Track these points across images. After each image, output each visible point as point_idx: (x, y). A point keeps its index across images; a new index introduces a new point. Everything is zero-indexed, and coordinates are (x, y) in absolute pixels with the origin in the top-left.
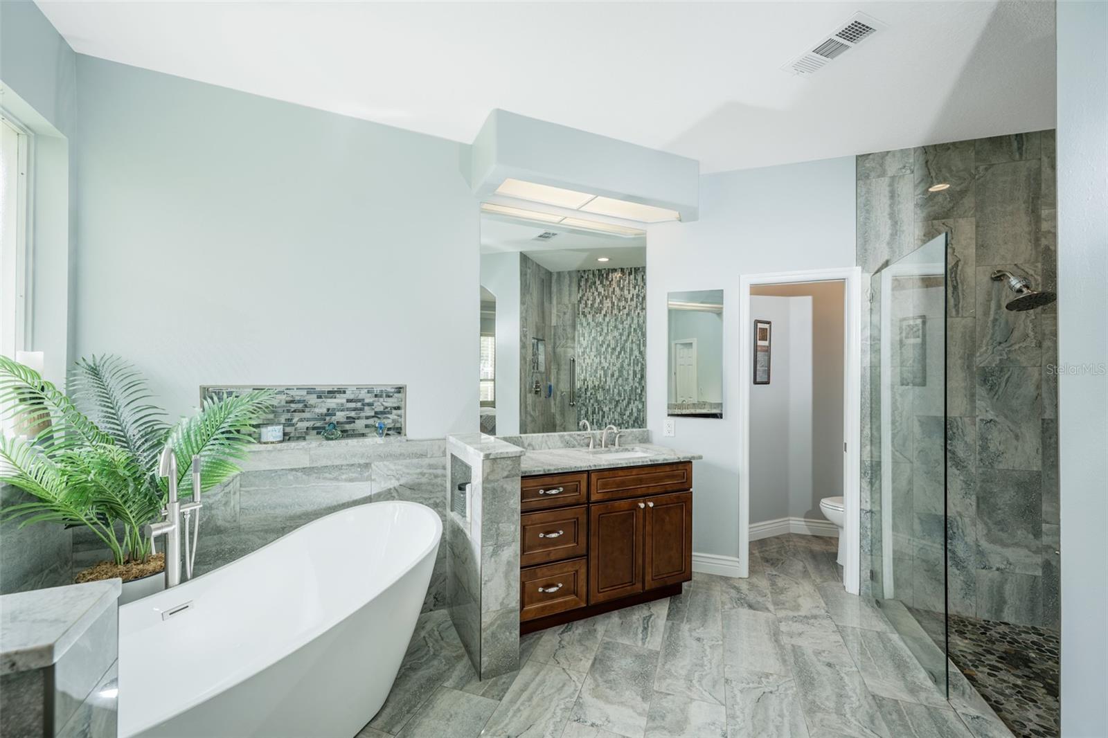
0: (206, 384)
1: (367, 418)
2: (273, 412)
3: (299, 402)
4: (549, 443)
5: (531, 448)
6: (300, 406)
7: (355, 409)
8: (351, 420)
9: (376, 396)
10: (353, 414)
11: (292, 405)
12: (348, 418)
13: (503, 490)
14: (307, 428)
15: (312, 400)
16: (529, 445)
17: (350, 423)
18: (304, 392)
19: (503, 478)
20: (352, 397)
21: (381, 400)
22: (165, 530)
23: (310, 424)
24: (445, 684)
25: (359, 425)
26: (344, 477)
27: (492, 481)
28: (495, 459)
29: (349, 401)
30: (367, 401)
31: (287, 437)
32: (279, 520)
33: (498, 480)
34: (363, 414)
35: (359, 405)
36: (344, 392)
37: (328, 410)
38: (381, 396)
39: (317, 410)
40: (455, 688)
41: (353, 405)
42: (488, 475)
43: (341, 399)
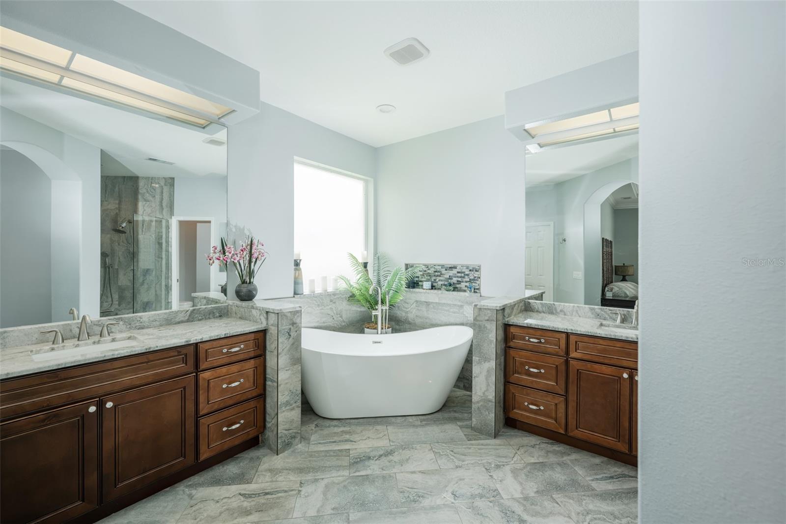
0: (407, 263)
1: (466, 282)
2: (430, 276)
3: (439, 272)
4: (579, 312)
5: (563, 313)
6: (439, 273)
7: (461, 277)
8: (459, 282)
9: (470, 270)
10: (460, 279)
11: (436, 273)
12: (458, 281)
13: (485, 327)
14: (442, 285)
15: (443, 271)
16: (561, 311)
17: (459, 284)
18: (440, 267)
19: (485, 320)
20: (460, 271)
21: (473, 273)
22: (376, 313)
23: (442, 283)
24: (458, 423)
25: (463, 285)
26: (452, 310)
27: (478, 320)
28: (480, 309)
29: (458, 272)
30: (467, 273)
31: (433, 287)
32: (428, 324)
33: (482, 321)
34: (464, 280)
35: (463, 275)
36: (456, 268)
37: (450, 276)
38: (473, 271)
39: (445, 276)
40: (459, 426)
41: (459, 275)
42: (477, 316)
43: (455, 271)
